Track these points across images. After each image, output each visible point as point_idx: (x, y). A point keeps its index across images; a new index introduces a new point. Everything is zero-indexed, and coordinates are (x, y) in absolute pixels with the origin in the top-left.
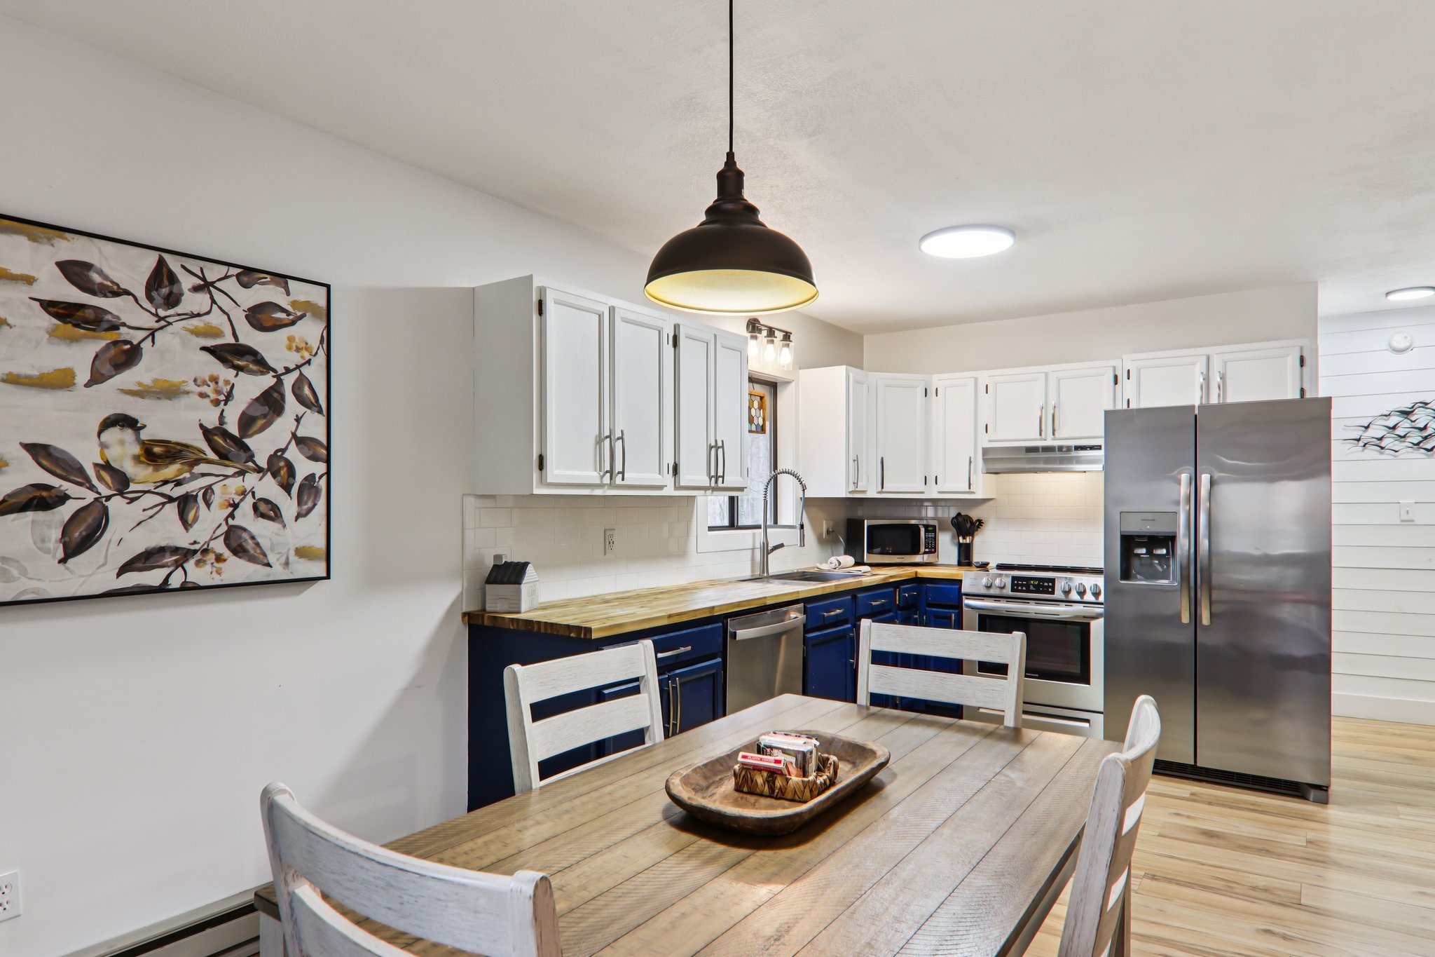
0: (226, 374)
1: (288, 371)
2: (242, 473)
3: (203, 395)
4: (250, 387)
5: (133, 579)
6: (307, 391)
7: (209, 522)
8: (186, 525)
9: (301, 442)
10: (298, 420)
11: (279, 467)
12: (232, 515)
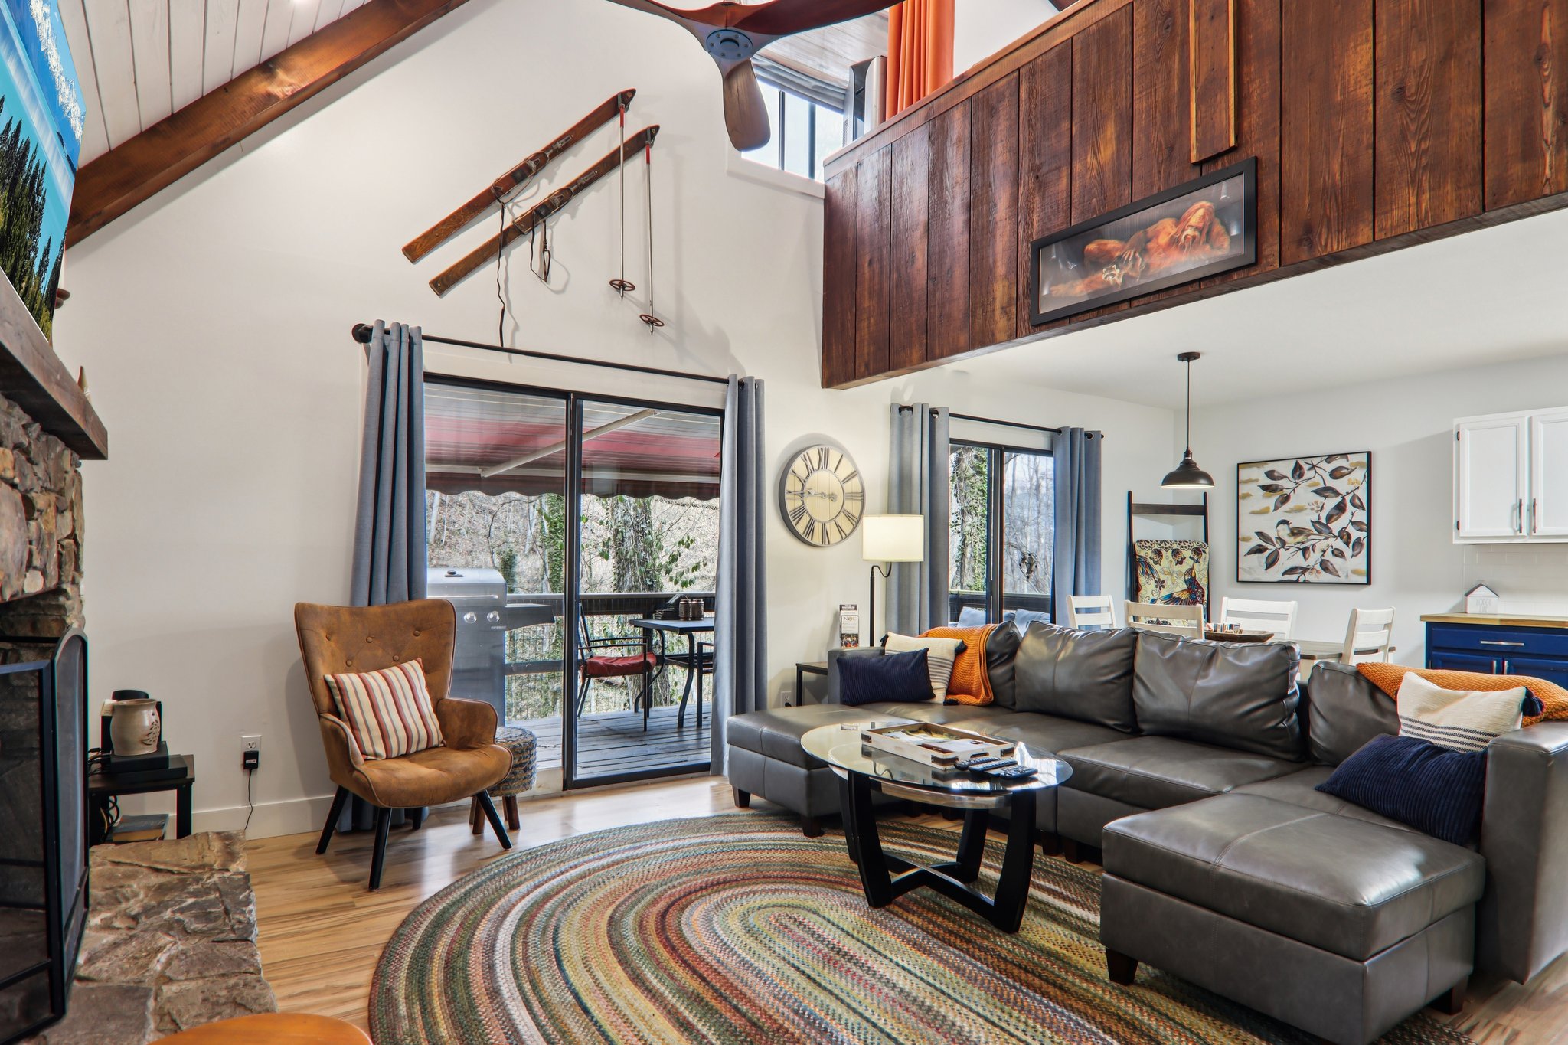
0: (1321, 499)
1: (1348, 493)
2: (1327, 538)
3: (1312, 509)
4: (1331, 503)
5: (1287, 577)
6: (1357, 501)
7: (1314, 558)
8: (1305, 559)
9: (1353, 523)
10: (1353, 514)
11: (1344, 536)
12: (1323, 555)
